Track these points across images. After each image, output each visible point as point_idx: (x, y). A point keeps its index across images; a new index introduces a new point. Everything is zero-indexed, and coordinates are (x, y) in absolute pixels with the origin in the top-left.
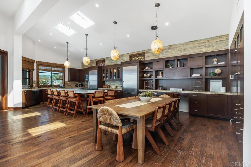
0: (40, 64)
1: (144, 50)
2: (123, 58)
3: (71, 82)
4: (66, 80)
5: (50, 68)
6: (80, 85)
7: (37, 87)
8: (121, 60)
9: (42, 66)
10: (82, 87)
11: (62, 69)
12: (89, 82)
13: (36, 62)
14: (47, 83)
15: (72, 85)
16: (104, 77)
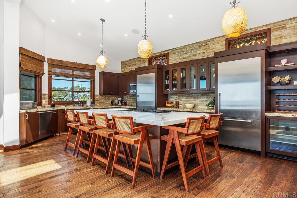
0: (54, 64)
1: (269, 25)
2: (211, 46)
3: (104, 96)
4: (97, 92)
5: (70, 72)
6: (119, 101)
7: (48, 104)
8: (205, 51)
9: (57, 68)
10: (122, 105)
11: (90, 73)
12: (138, 96)
13: (46, 60)
14: (64, 98)
15: (106, 101)
16: (167, 86)
